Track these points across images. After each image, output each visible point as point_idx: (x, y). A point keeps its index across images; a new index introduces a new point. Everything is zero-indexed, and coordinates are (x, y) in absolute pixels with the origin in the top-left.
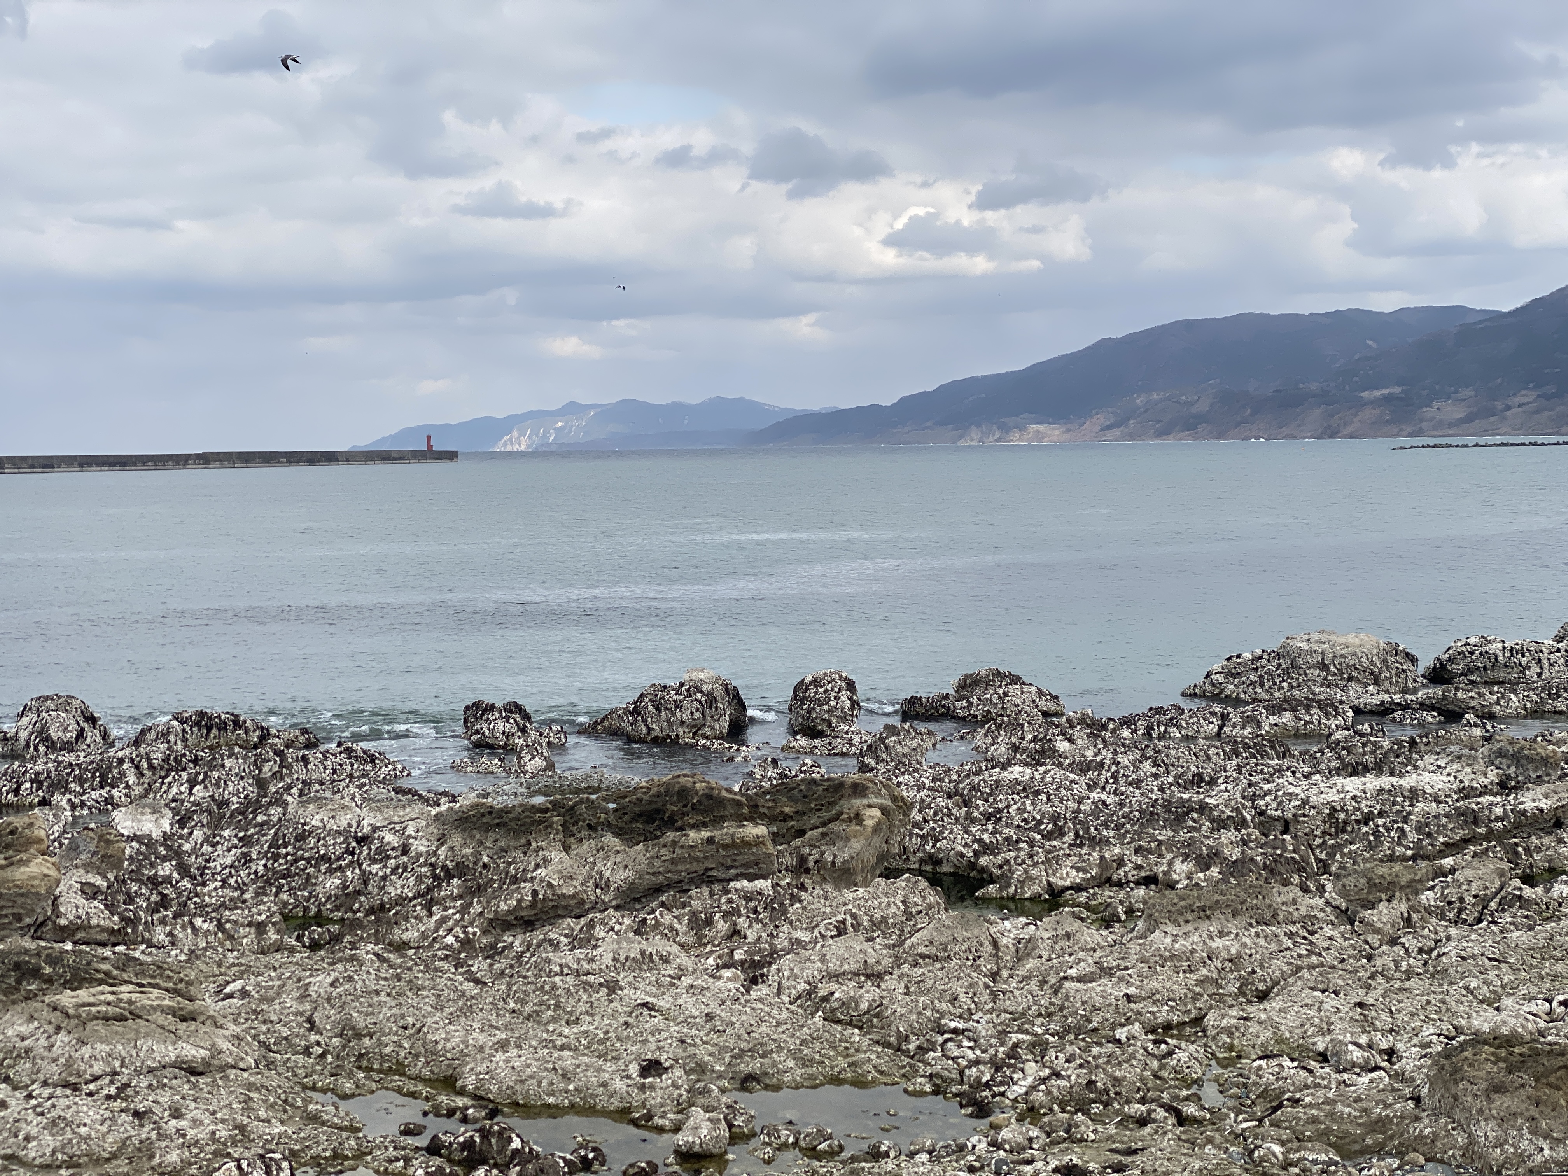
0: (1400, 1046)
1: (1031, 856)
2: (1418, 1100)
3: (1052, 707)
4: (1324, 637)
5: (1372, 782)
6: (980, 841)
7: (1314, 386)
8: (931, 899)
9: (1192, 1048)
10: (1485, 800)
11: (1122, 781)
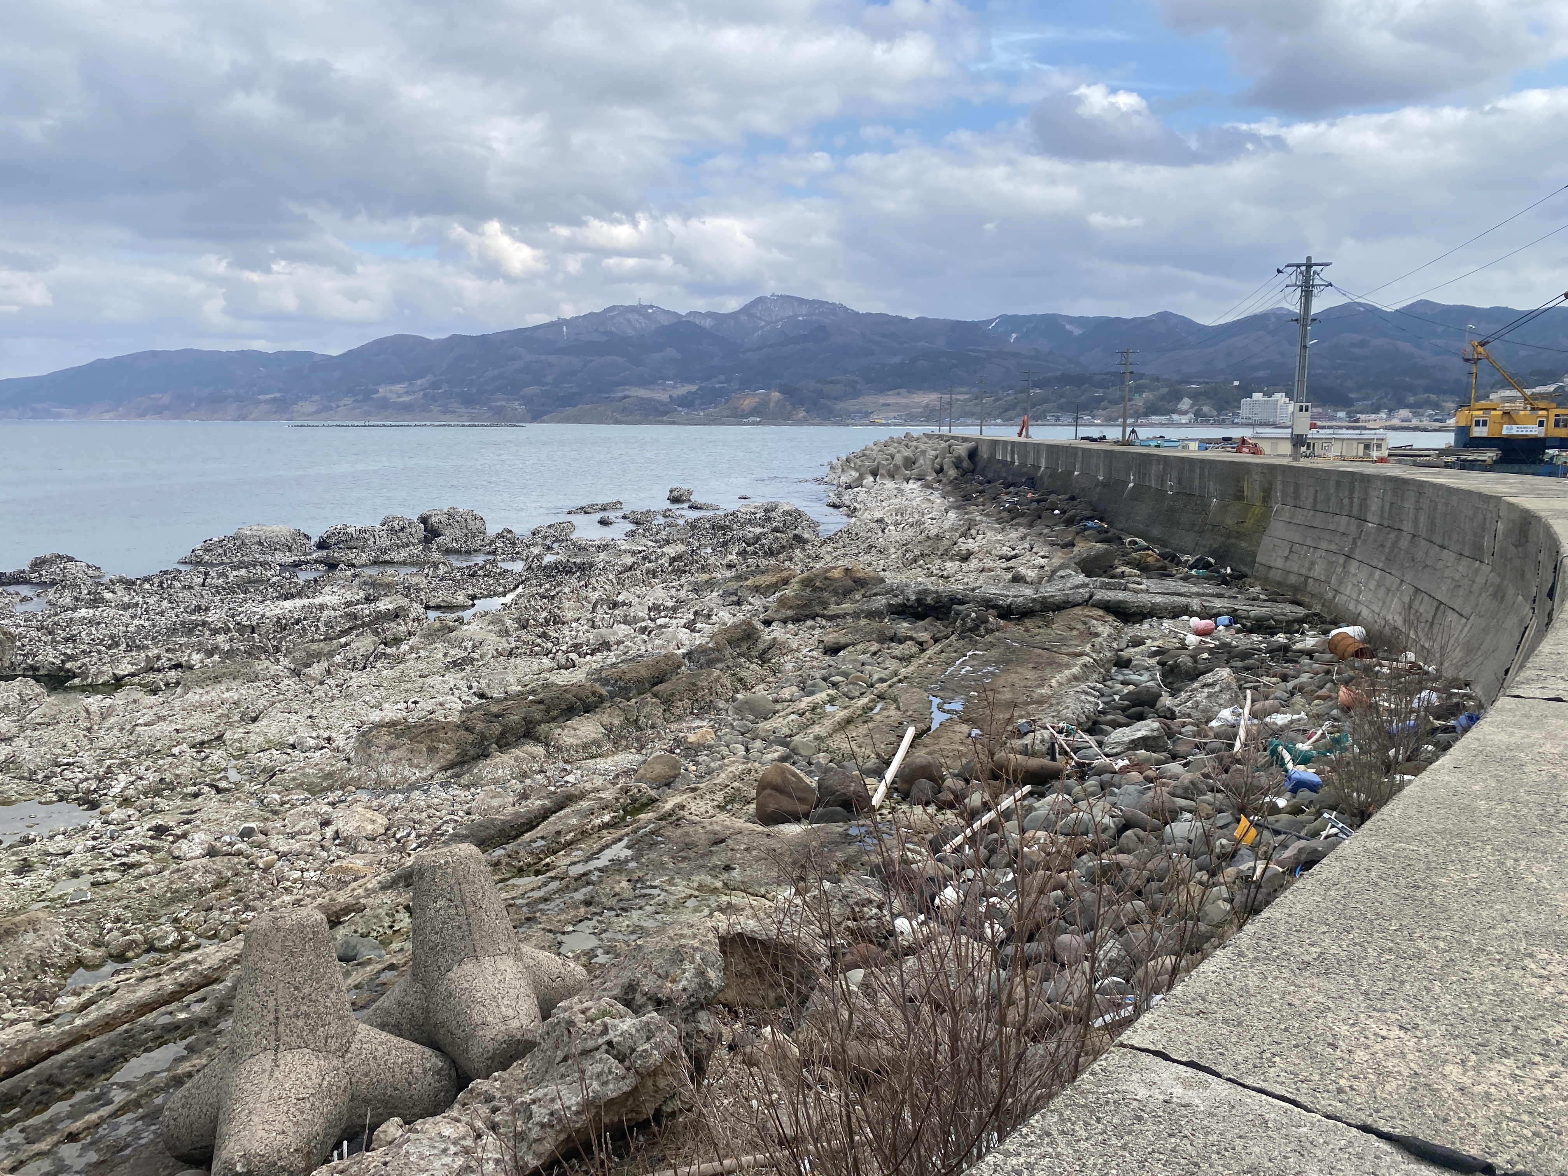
0: (334, 735)
1: (100, 660)
2: (348, 760)
3: (97, 574)
4: (260, 528)
5: (298, 602)
6: (65, 654)
7: (231, 392)
8: (38, 691)
9: (219, 752)
10: (359, 607)
11: (152, 613)
